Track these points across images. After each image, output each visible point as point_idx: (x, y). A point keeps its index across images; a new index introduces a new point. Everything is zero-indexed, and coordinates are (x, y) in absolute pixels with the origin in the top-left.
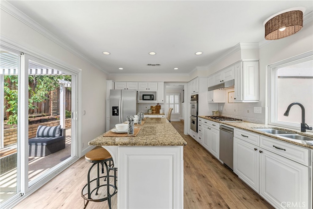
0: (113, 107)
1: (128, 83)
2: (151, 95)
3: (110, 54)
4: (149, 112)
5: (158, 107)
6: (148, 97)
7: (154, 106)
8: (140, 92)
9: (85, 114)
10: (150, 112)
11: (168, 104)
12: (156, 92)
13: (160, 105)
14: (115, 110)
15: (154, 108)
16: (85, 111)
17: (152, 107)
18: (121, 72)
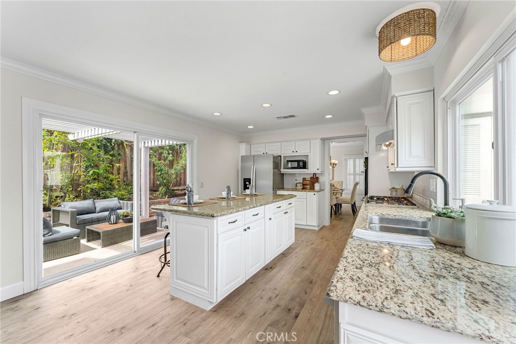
0: (244, 179)
1: (267, 145)
2: (298, 161)
3: (221, 114)
4: (298, 188)
5: (314, 180)
6: (295, 164)
7: (308, 177)
8: (284, 156)
9: (202, 187)
10: (300, 187)
11: (352, 174)
12: (308, 156)
13: (317, 176)
14: (247, 183)
15: (308, 180)
16: (202, 183)
17: (304, 179)
18: (251, 131)
